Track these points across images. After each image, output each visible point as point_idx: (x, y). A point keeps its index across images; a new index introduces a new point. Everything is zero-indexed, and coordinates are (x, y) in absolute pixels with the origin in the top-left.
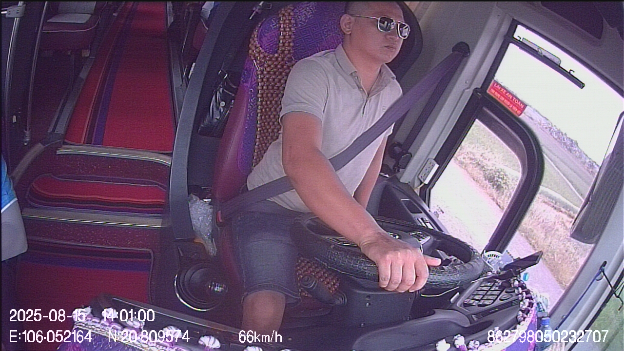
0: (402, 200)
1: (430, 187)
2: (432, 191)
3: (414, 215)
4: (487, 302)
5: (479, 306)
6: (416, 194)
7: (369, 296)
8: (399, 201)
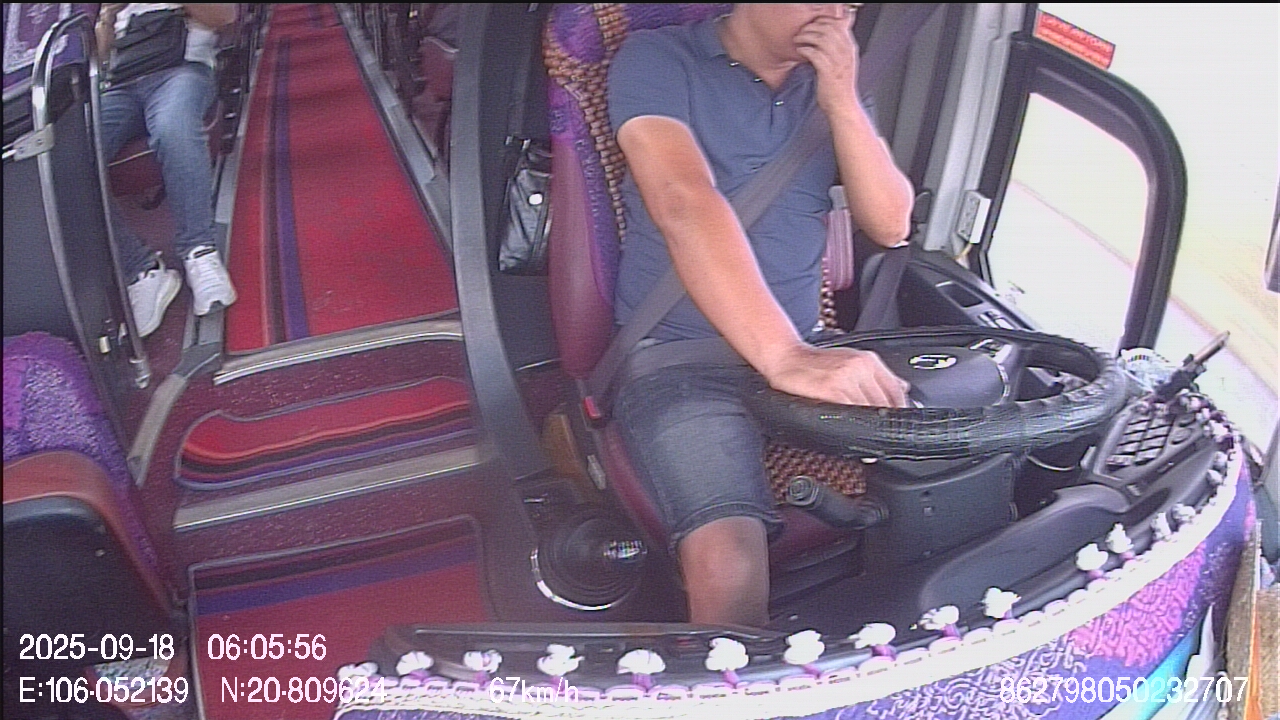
0: (939, 285)
1: (984, 247)
2: (990, 254)
3: (969, 311)
4: (1150, 454)
5: (1138, 464)
6: (961, 267)
7: (927, 493)
8: (935, 290)
